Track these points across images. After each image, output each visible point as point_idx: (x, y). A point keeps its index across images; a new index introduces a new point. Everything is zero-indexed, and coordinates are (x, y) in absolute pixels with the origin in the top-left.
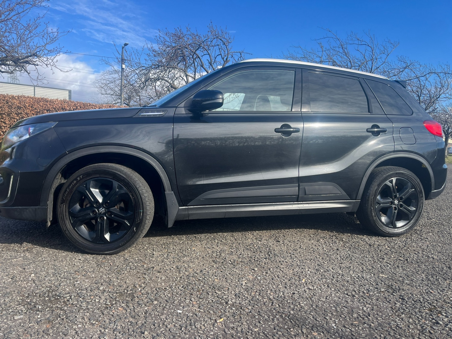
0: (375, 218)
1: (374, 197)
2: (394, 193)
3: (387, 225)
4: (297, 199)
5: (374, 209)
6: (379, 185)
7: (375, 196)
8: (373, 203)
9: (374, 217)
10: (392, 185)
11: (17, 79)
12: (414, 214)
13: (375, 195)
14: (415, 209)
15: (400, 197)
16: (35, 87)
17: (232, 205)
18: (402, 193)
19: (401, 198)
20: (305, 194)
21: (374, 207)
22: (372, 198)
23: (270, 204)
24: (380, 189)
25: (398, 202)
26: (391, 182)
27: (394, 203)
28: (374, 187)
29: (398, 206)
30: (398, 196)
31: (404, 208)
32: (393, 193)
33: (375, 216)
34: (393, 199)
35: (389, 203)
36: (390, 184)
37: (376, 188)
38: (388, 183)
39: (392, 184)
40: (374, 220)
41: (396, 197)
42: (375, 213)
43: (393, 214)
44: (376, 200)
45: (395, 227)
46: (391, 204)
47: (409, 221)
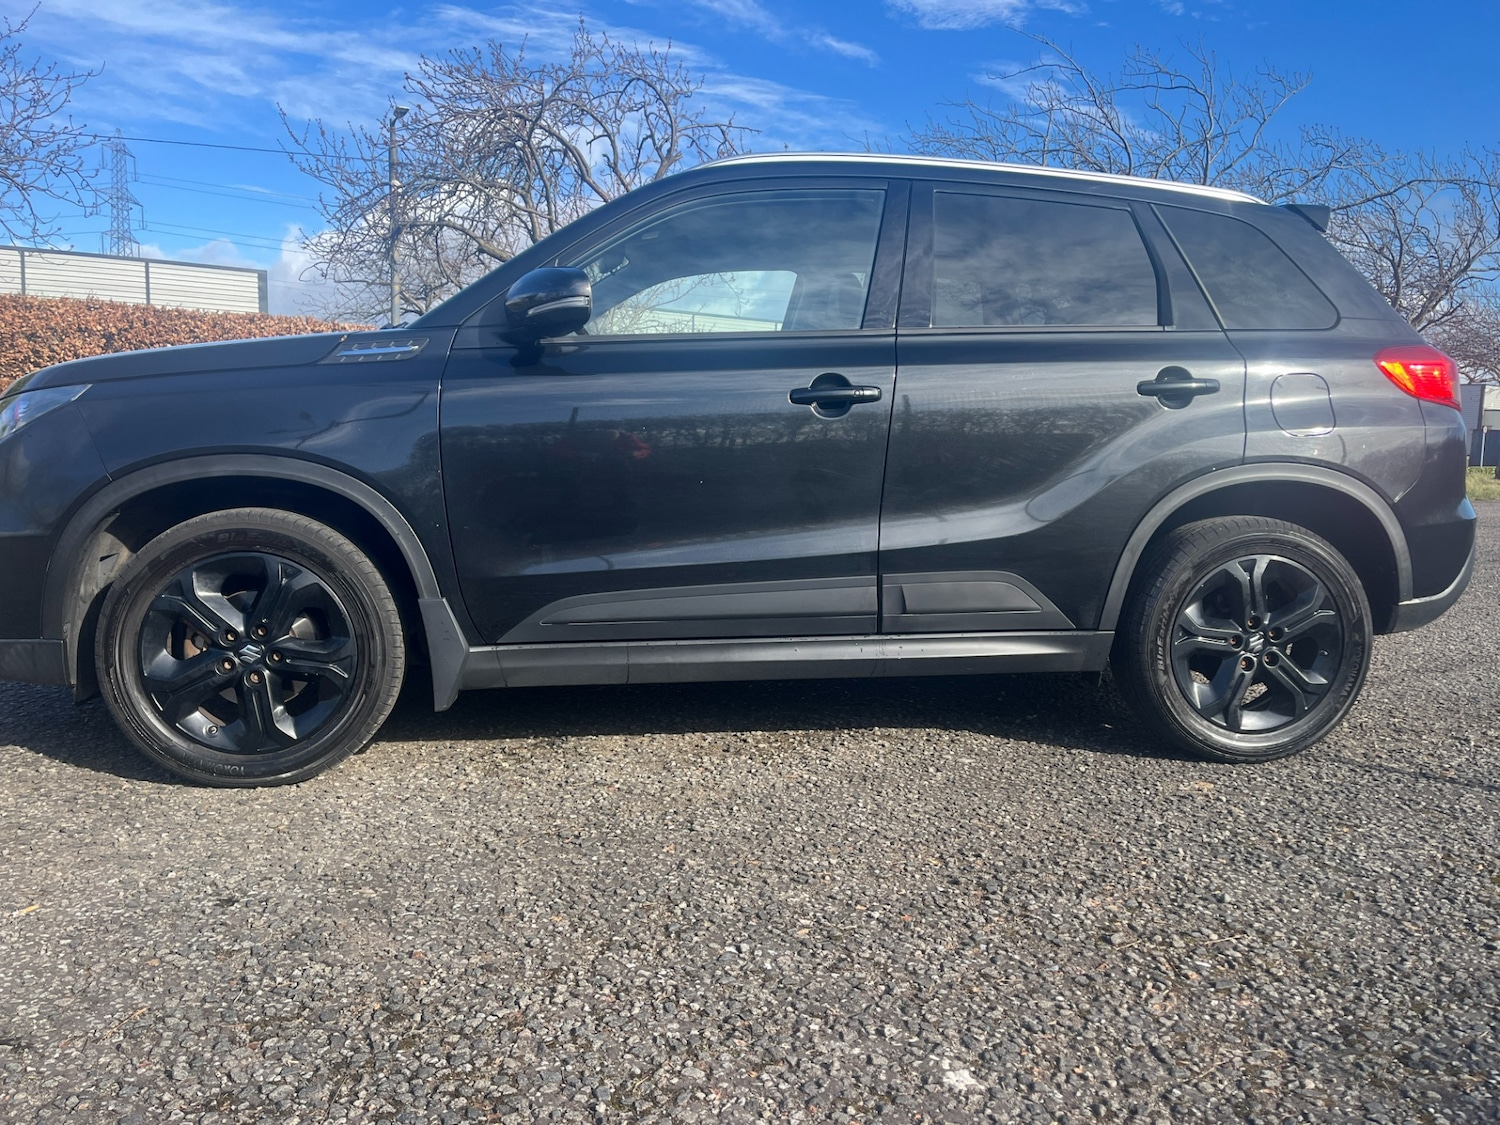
0: (1163, 678)
1: (1175, 606)
2: (1254, 608)
3: (1205, 713)
4: (877, 625)
5: (1164, 647)
6: (1199, 568)
7: (1180, 603)
8: (1167, 626)
9: (1161, 674)
10: (1251, 581)
11: (130, 240)
12: (1317, 697)
13: (1177, 600)
14: (1324, 681)
15: (1273, 626)
16: (150, 265)
17: (651, 643)
18: (1284, 614)
19: (1278, 633)
20: (904, 611)
21: (1168, 640)
22: (1166, 607)
23: (783, 640)
24: (1201, 584)
25: (1265, 645)
26: (1250, 568)
27: (1248, 643)
28: (1180, 572)
29: (1259, 658)
30: (1266, 622)
31: (1282, 668)
32: (1248, 608)
33: (1166, 672)
34: (1245, 631)
35: (1226, 640)
36: (1244, 576)
37: (1184, 577)
38: (1236, 568)
39: (1251, 576)
40: (1158, 686)
41: (1257, 622)
42: (1168, 662)
43: (1233, 682)
44: (1181, 618)
45: (1234, 726)
46: (1237, 645)
47: (1291, 718)
